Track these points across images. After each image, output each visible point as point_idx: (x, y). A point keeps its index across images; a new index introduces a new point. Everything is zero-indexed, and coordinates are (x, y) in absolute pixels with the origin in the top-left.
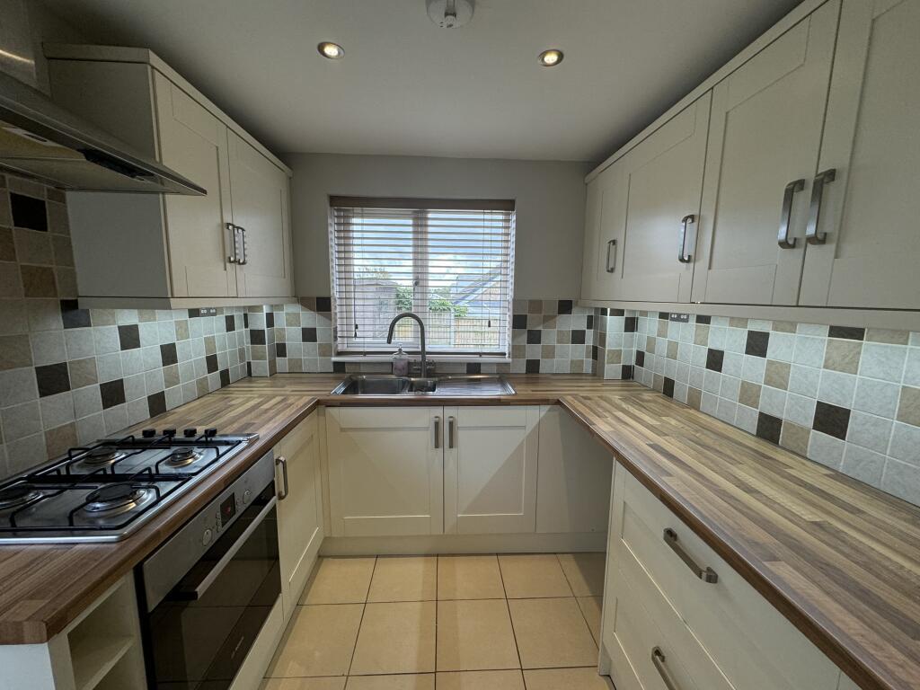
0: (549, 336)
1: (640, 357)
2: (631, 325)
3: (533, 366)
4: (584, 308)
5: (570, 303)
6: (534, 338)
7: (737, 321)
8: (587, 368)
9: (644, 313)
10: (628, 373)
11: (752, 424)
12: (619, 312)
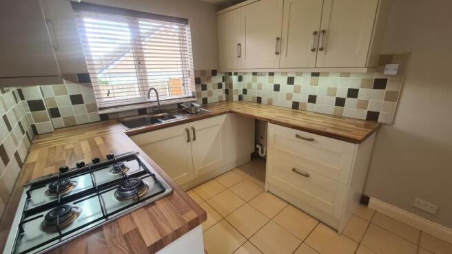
0: (210, 86)
1: (245, 91)
2: (240, 79)
3: (205, 100)
4: (221, 73)
5: (216, 71)
6: (204, 88)
7: (284, 74)
8: (224, 99)
9: (245, 73)
10: (240, 98)
11: (290, 105)
12: (236, 74)
